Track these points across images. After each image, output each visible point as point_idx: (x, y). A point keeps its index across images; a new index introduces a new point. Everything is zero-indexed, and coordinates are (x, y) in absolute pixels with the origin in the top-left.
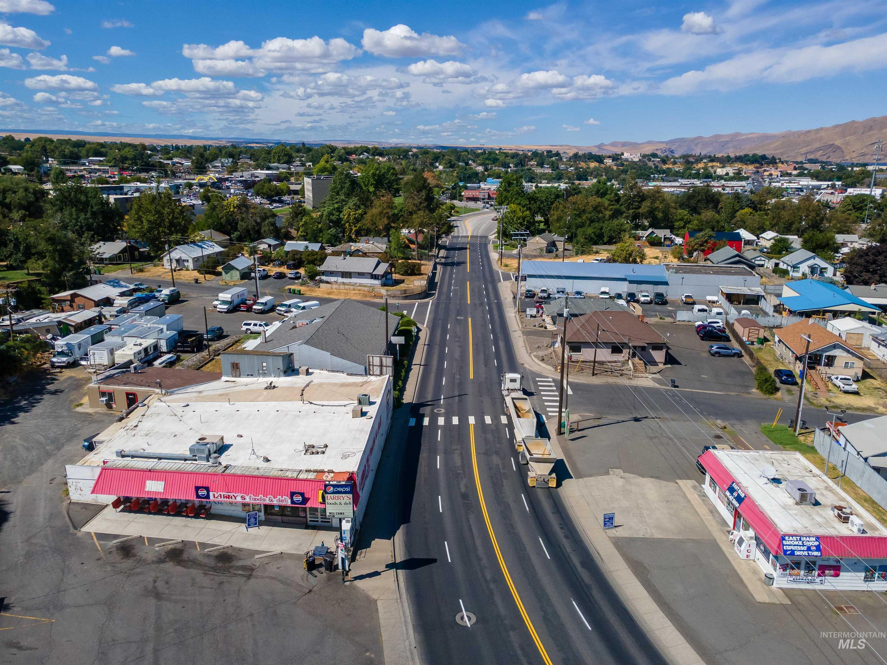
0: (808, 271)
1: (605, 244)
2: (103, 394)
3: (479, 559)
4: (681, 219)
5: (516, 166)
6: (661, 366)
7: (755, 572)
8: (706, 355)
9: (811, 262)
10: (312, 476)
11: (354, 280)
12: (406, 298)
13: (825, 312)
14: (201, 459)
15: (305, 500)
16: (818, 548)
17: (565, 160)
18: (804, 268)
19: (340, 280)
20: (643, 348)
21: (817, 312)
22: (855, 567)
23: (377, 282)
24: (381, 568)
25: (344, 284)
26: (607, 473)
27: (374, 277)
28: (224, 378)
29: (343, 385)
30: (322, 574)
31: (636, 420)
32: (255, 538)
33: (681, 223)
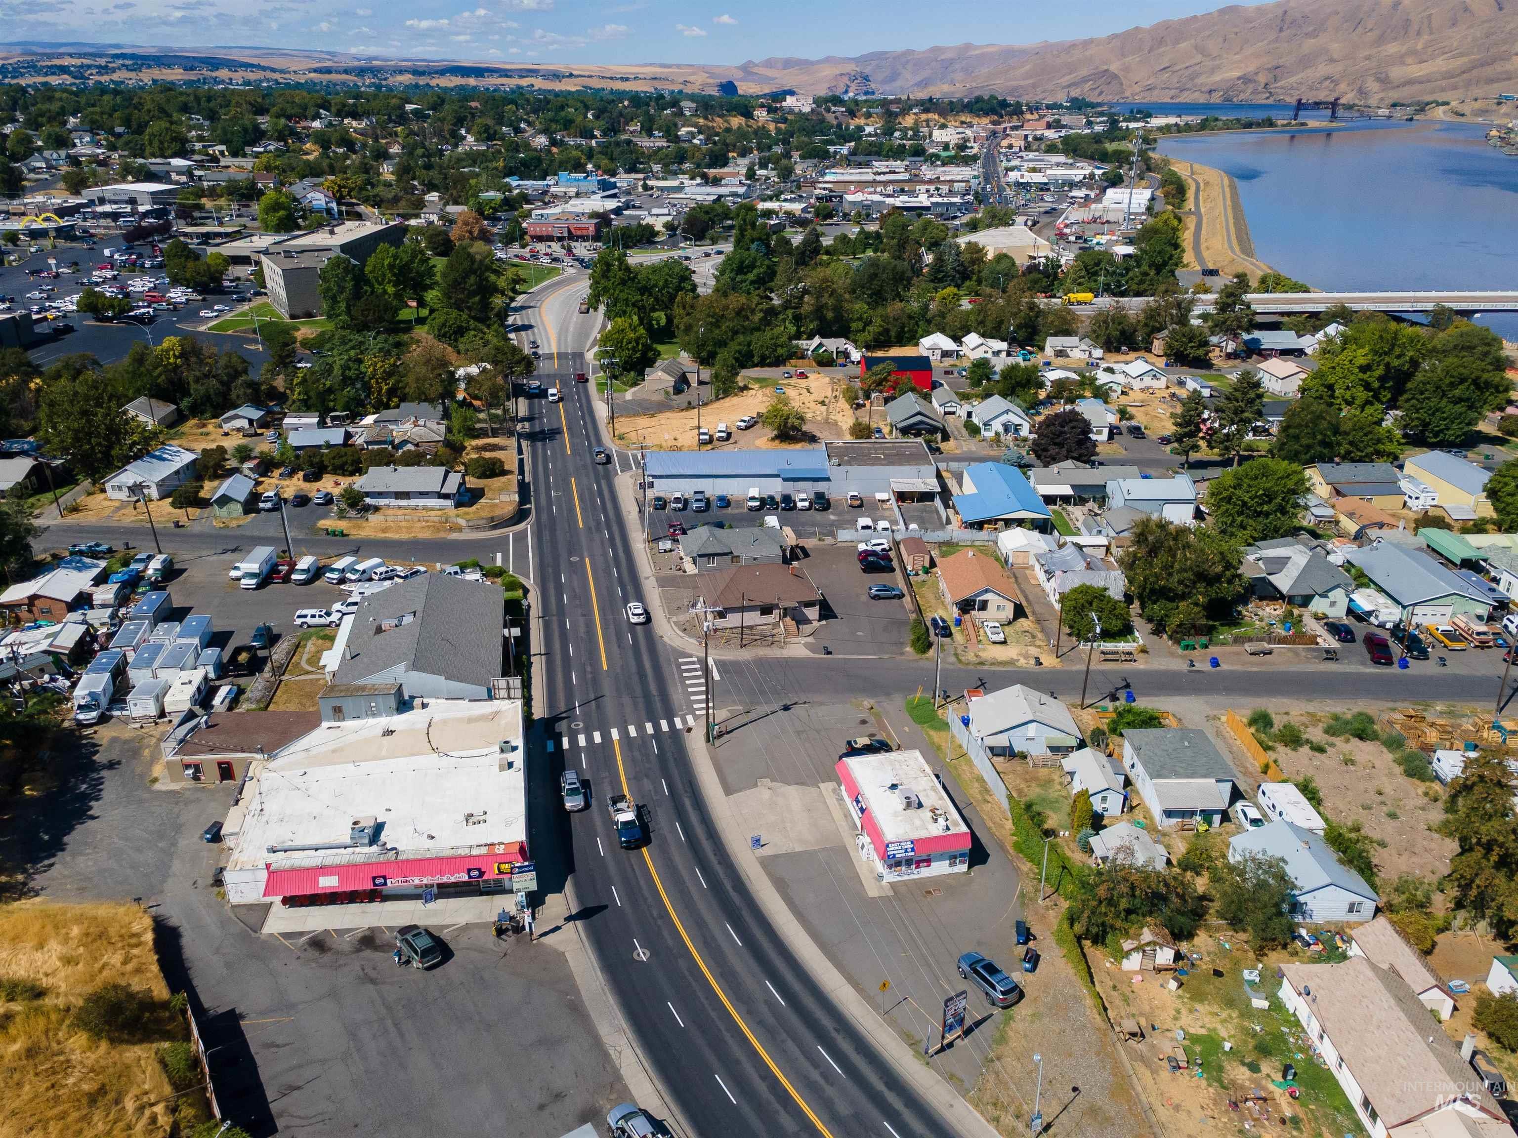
0: (1001, 430)
1: (756, 366)
2: (187, 766)
3: (645, 900)
4: (860, 319)
5: (605, 134)
6: (816, 624)
7: (872, 871)
8: (865, 598)
9: (1004, 418)
10: (484, 851)
11: (413, 502)
12: (495, 527)
13: (996, 521)
14: (362, 845)
15: (482, 874)
16: (913, 850)
17: (688, 113)
18: (997, 425)
19: (394, 502)
20: (795, 609)
21: (989, 522)
22: (941, 858)
23: (449, 503)
24: (561, 922)
25: (400, 507)
26: (756, 785)
27: (446, 496)
28: (325, 724)
29: (471, 720)
30: (510, 938)
31: (786, 708)
32: (435, 913)
33: (860, 325)
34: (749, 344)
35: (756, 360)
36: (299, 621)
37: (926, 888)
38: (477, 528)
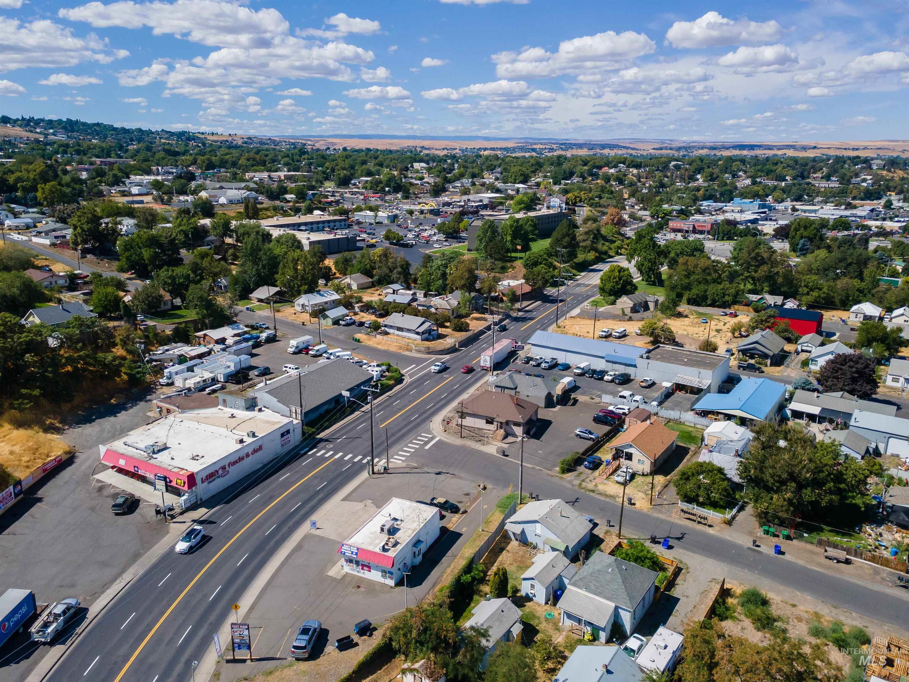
1: (710, 306)
2: (158, 407)
5: (794, 178)
10: (178, 470)
11: (404, 334)
13: (718, 413)
16: (356, 554)
17: (875, 167)
18: (822, 362)
19: (397, 332)
20: (507, 424)
22: (377, 568)
23: (419, 337)
24: (188, 520)
25: (398, 335)
26: (362, 501)
27: (418, 333)
28: (220, 407)
31: (439, 473)
33: (806, 290)
34: (706, 291)
35: (709, 302)
36: (284, 369)
37: (359, 584)
38: (419, 351)
